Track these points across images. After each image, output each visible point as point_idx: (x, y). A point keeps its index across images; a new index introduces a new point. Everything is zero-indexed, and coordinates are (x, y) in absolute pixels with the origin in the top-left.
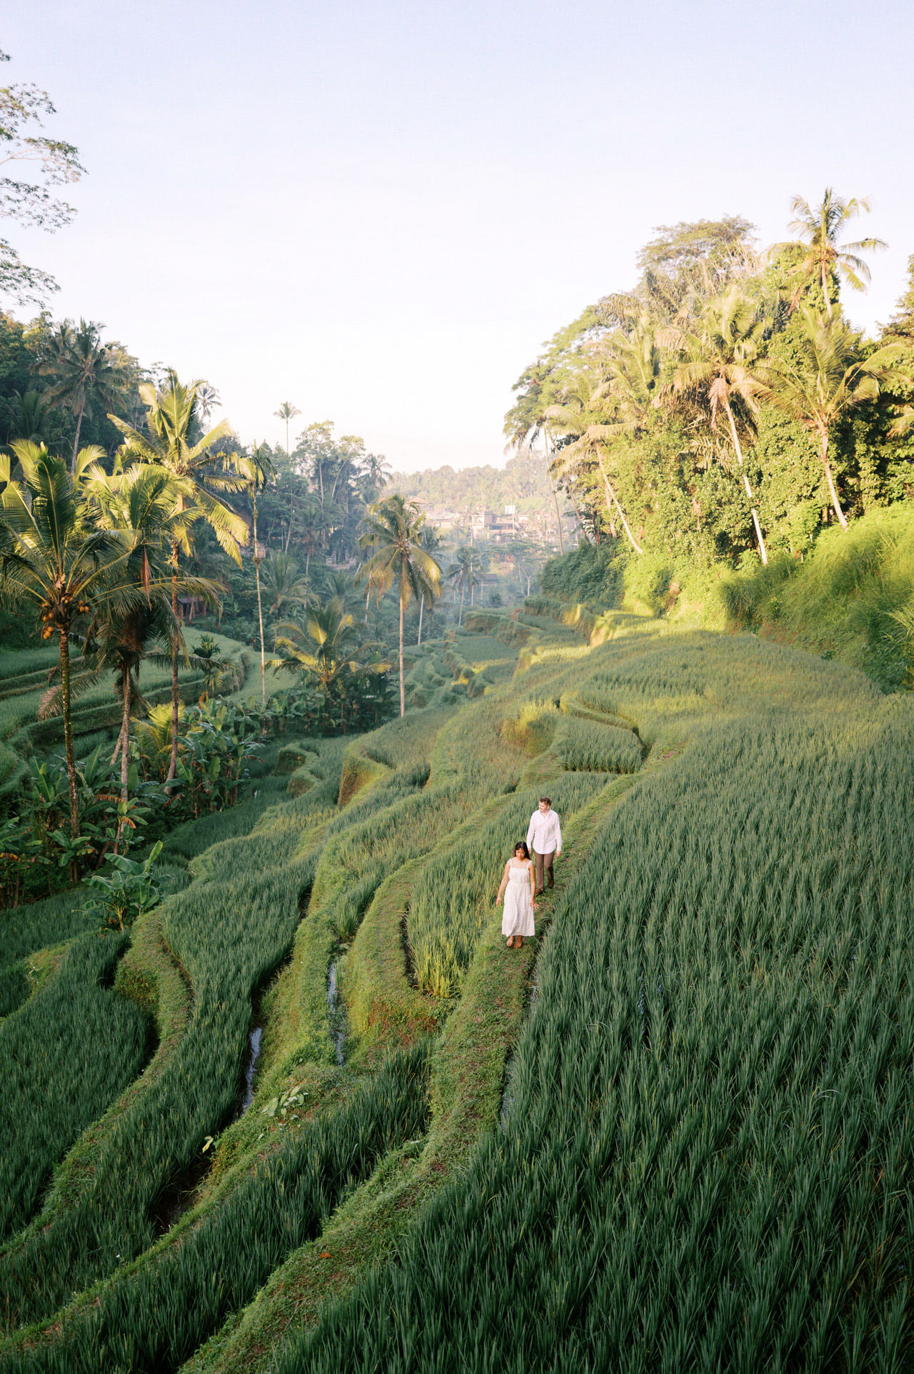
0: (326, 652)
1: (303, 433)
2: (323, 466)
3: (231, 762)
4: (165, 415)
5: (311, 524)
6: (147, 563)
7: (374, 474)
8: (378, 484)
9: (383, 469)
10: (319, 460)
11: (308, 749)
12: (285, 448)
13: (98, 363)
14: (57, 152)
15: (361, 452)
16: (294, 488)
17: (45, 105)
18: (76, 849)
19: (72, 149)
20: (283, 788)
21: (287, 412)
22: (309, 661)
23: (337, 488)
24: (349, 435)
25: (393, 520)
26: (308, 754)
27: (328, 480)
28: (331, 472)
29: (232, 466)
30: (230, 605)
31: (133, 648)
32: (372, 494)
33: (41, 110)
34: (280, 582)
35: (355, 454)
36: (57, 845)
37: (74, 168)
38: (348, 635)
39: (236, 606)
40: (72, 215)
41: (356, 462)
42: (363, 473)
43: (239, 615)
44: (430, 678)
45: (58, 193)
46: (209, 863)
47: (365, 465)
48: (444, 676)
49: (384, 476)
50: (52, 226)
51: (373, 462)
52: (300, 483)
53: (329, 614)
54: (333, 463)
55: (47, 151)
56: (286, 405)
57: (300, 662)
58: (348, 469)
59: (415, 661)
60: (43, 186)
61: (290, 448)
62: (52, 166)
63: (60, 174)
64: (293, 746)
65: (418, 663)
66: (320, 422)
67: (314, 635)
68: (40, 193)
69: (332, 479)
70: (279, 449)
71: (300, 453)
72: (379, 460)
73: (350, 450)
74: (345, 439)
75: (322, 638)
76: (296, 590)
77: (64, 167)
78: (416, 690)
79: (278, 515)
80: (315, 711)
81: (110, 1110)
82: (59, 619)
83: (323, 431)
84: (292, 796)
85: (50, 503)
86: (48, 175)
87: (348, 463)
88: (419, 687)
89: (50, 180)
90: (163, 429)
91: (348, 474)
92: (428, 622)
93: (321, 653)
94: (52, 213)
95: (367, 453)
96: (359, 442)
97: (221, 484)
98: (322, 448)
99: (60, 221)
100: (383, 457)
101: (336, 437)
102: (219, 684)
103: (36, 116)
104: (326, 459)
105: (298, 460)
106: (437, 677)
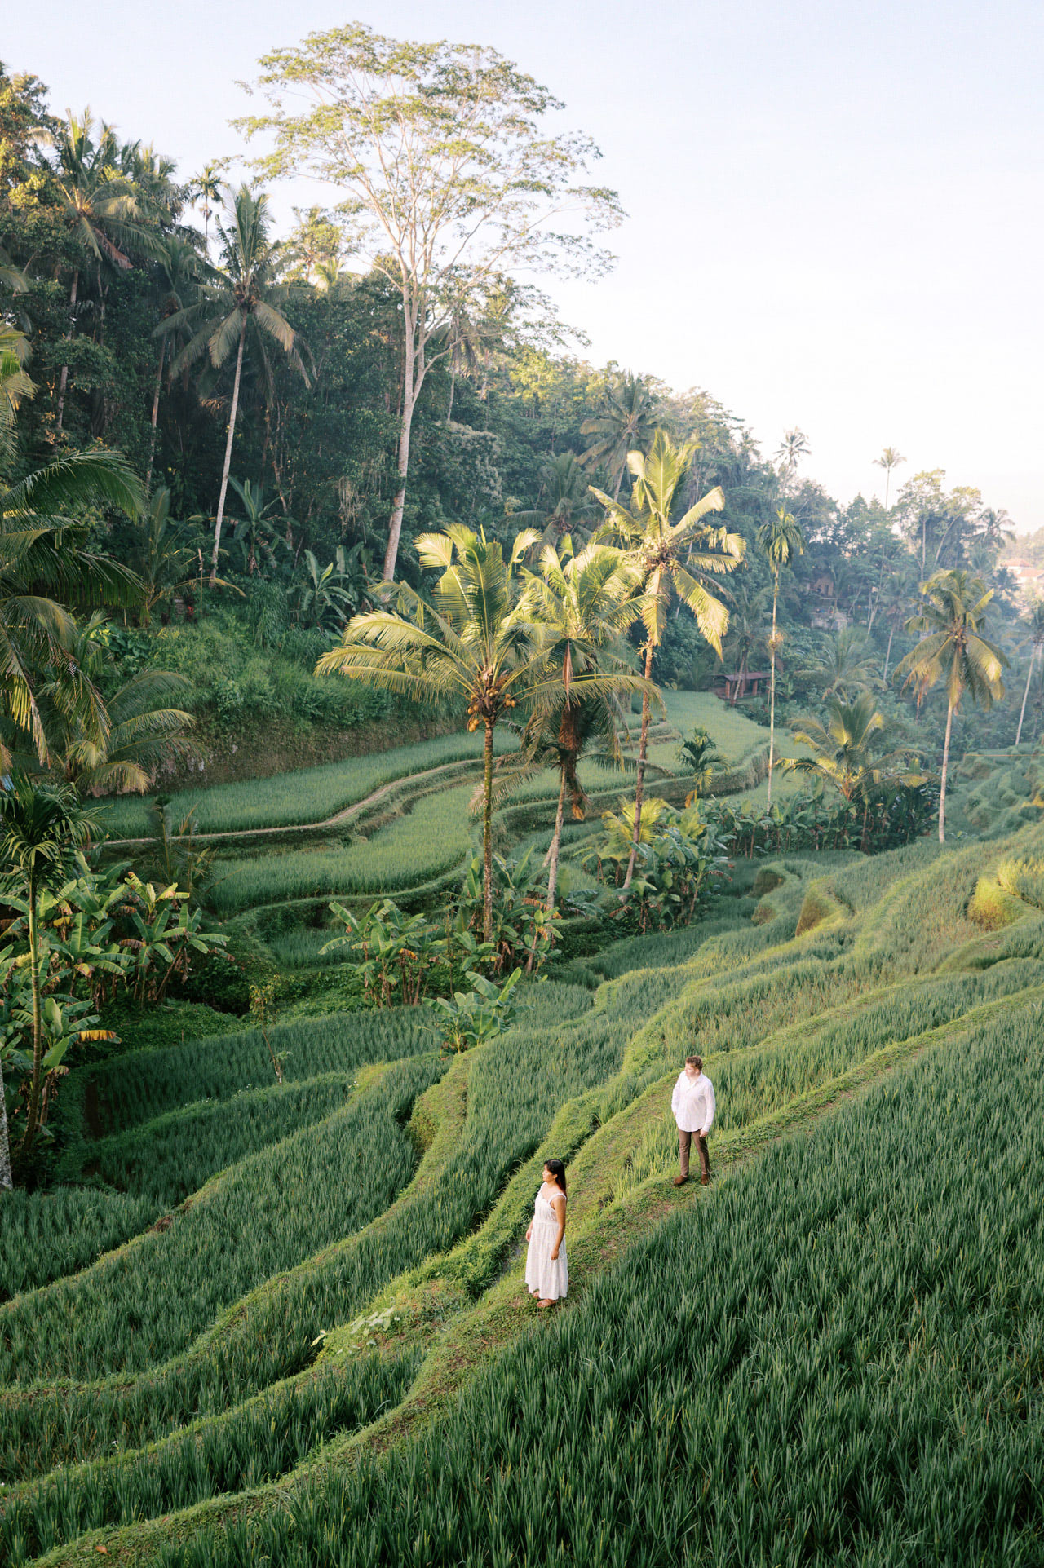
0: (846, 756)
1: (908, 485)
2: (928, 523)
3: (690, 877)
4: (649, 486)
5: (898, 593)
6: (569, 659)
7: (991, 532)
8: (996, 546)
9: (1002, 527)
10: (922, 517)
11: (793, 871)
12: (883, 503)
13: (642, 418)
14: (600, 199)
15: (977, 506)
16: (893, 549)
17: (592, 151)
18: (482, 954)
19: (614, 194)
20: (748, 914)
21: (889, 460)
22: (827, 765)
23: (943, 549)
24: (964, 485)
25: (948, 601)
26: (790, 877)
27: (932, 539)
28: (936, 531)
29: (719, 543)
30: (783, 685)
31: (570, 746)
32: (984, 557)
33: (588, 157)
34: (840, 662)
35: (968, 509)
36: (461, 947)
37: (617, 213)
39: (790, 687)
40: (614, 262)
41: (970, 518)
42: (979, 531)
43: (792, 697)
44: (1002, 793)
45: (601, 241)
46: (614, 993)
47: (981, 523)
48: (1018, 793)
49: (1003, 536)
50: (595, 276)
51: (991, 518)
52: (895, 543)
54: (940, 519)
55: (590, 199)
56: (889, 452)
57: (815, 764)
58: (959, 525)
59: (994, 768)
60: (586, 235)
61: (889, 503)
62: (596, 214)
63: (603, 221)
64: (776, 865)
65: (995, 773)
66: (928, 470)
67: (836, 734)
68: (584, 243)
69: (938, 538)
70: (875, 503)
71: (902, 507)
72: (998, 516)
73: (964, 504)
74: (957, 490)
75: (845, 738)
76: (858, 673)
77: (607, 213)
78: (980, 807)
79: (864, 580)
80: (824, 824)
81: (304, 1263)
82: (484, 711)
83: (932, 482)
84: (756, 925)
85: (480, 591)
86: (592, 223)
87: (961, 519)
88: (985, 804)
89: (594, 228)
91: (959, 532)
92: (1034, 719)
93: (840, 756)
94: (596, 262)
95: (984, 508)
96: (976, 494)
97: (707, 562)
98: (929, 502)
99: (603, 269)
100: (1005, 512)
101: (947, 489)
102: (708, 783)
103: (583, 164)
104: (932, 514)
105: (899, 516)
106: (1010, 793)
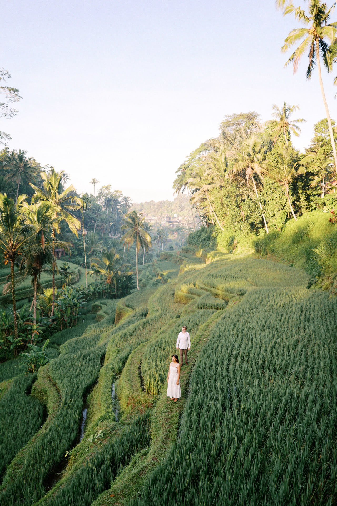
1: (100, 189)
2: (108, 201)
3: (75, 309)
4: (50, 183)
5: (103, 222)
6: (43, 236)
7: (126, 203)
8: (127, 207)
9: (129, 202)
10: (106, 199)
11: (103, 304)
12: (94, 195)
13: (25, 165)
14: (11, 91)
15: (121, 196)
16: (98, 209)
17: (7, 75)
18: (16, 343)
19: (17, 90)
20: (94, 318)
21: (94, 182)
22: (103, 272)
23: (113, 209)
24: (117, 190)
25: (133, 220)
26: (103, 306)
27: (109, 206)
28: (110, 203)
29: (75, 201)
30: (74, 252)
31: (38, 268)
32: (125, 211)
33: (6, 77)
34: (92, 243)
35: (119, 197)
36: (9, 341)
37: (17, 97)
38: (117, 261)
39: (76, 252)
40: (16, 113)
41: (120, 199)
42: (122, 203)
43: (77, 255)
44: (148, 277)
45: (11, 105)
46: (66, 347)
47: (123, 201)
48: (153, 276)
49: (130, 204)
50: (9, 117)
51: (126, 199)
52: (99, 207)
53: (110, 254)
54: (111, 200)
55: (8, 91)
56: (94, 180)
57: (100, 272)
58: (116, 202)
59: (142, 271)
60: (6, 103)
61: (96, 195)
62: (9, 96)
63: (12, 99)
64: (97, 303)
65: (143, 272)
66: (106, 185)
67: (105, 262)
68: (5, 105)
69: (111, 205)
70: (91, 195)
71: (99, 196)
72: (128, 199)
73: (117, 195)
74: (115, 191)
75: (108, 263)
76: (98, 246)
77: (14, 97)
78: (143, 281)
79: (91, 219)
80: (105, 290)
82: (11, 257)
83: (108, 188)
84: (97, 321)
85: (7, 215)
86: (8, 99)
87: (117, 199)
88: (144, 280)
89: (9, 101)
90: (49, 188)
91: (117, 204)
92: (147, 257)
93: (108, 268)
94: (9, 112)
95: (123, 196)
96: (121, 192)
97: (70, 208)
98: (107, 195)
99: (12, 115)
100: (129, 197)
101: (112, 191)
102: (70, 280)
103: (4, 79)
104: (109, 198)
105: (99, 199)
106: (150, 276)
